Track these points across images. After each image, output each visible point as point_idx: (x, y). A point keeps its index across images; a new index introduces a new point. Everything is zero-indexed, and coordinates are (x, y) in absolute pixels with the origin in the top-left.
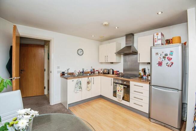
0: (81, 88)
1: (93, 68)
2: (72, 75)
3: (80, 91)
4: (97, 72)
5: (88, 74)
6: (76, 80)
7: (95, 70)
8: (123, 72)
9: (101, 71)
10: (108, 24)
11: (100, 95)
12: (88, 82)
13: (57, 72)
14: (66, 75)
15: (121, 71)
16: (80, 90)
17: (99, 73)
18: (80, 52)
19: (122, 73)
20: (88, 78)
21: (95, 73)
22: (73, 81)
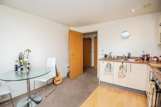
1: (146, 53)
4: (155, 59)
6: (106, 62)
7: (151, 56)
13: (101, 55)
16: (110, 73)
18: (125, 35)
20: (122, 64)
21: (150, 59)
22: (103, 62)
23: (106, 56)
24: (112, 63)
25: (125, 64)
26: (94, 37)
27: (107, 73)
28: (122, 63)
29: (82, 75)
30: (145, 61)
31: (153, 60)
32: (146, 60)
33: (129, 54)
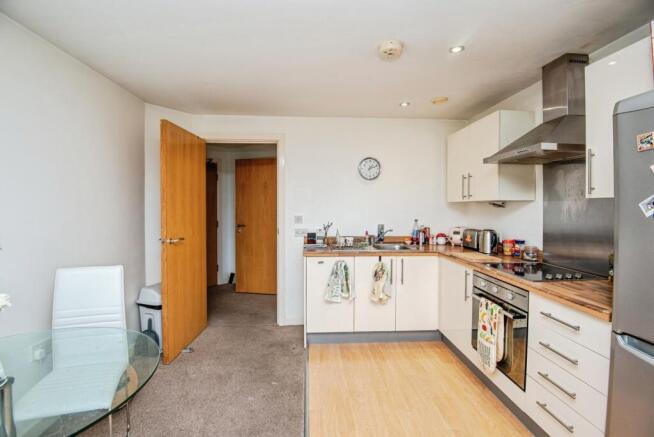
0: (348, 290)
1: (422, 224)
3: (346, 298)
4: (442, 241)
5: (397, 247)
6: (330, 261)
7: (434, 232)
8: (541, 248)
9: (457, 239)
10: (398, 47)
11: (434, 328)
12: (376, 274)
13: (294, 234)
14: (319, 242)
15: (535, 241)
16: (345, 295)
17: (448, 244)
18: (371, 168)
19: (536, 251)
20: (380, 259)
21: (431, 242)
22: (321, 262)
23: (311, 239)
24: (348, 260)
25: (386, 260)
26: (237, 161)
27: (334, 300)
28: (378, 258)
29: (208, 330)
30: (421, 248)
31: (437, 244)
32: (423, 244)
33: (381, 228)
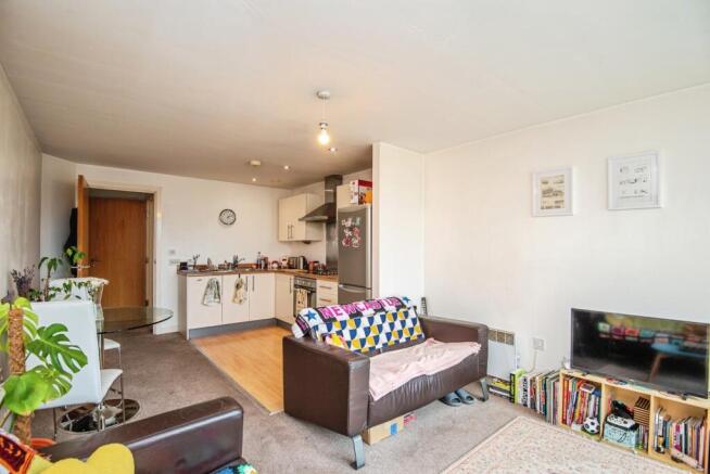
0: (219, 297)
2: (203, 269)
3: (217, 302)
4: (275, 265)
5: (248, 269)
6: (206, 279)
7: (270, 260)
9: (285, 264)
11: (272, 316)
12: (237, 285)
14: (191, 268)
15: (323, 261)
17: (279, 267)
18: (228, 217)
19: (323, 265)
21: (269, 266)
22: (199, 280)
23: (183, 266)
24: (219, 278)
25: (243, 277)
27: (209, 303)
28: (237, 275)
30: (263, 269)
31: (273, 267)
